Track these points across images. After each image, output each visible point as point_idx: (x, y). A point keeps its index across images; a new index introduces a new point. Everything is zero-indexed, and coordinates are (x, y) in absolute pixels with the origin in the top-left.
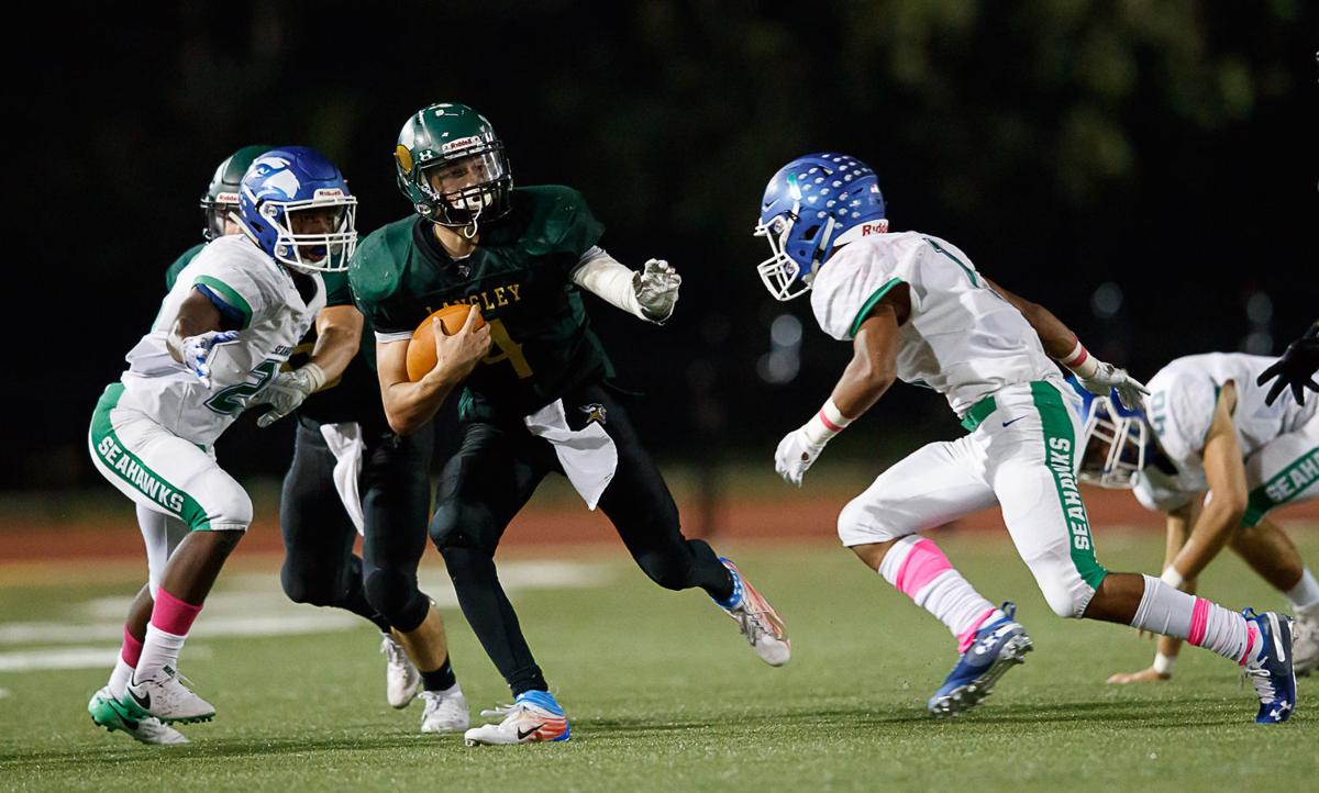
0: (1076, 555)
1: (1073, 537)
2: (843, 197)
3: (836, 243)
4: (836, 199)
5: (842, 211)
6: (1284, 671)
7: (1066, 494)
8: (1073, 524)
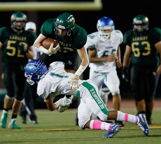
0: (102, 110)
1: (100, 107)
2: (40, 71)
3: (40, 78)
4: (39, 71)
5: (40, 73)
6: (145, 123)
7: (97, 100)
8: (100, 105)
